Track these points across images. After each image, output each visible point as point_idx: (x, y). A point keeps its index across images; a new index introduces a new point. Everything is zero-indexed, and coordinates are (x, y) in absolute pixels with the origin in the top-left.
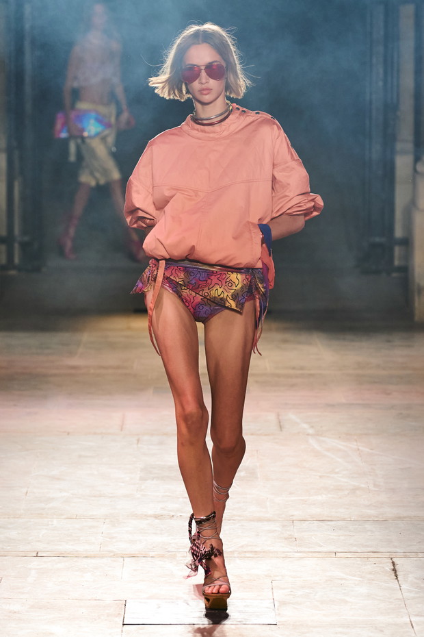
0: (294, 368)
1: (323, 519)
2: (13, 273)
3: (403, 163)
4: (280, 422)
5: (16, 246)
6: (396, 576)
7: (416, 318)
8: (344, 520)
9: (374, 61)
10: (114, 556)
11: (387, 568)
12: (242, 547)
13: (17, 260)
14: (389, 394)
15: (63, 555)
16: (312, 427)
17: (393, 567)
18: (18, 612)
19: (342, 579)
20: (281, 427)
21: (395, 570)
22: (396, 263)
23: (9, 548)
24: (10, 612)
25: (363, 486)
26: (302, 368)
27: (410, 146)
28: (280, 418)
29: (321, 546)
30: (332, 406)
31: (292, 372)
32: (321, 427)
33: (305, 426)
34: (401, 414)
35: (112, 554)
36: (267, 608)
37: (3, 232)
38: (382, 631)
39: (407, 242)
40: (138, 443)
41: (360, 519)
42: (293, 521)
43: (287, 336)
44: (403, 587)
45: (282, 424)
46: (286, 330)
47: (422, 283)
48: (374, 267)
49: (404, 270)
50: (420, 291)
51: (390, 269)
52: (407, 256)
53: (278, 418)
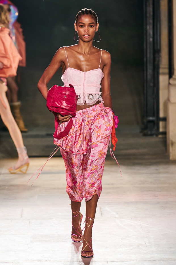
0: (109, 184)
1: (123, 260)
3: (163, 79)
4: (101, 212)
7: (171, 158)
8: (133, 261)
9: (148, 27)
14: (157, 196)
16: (118, 214)
20: (102, 214)
22: (161, 130)
25: (143, 243)
26: (113, 184)
27: (167, 71)
30: (128, 203)
31: (107, 186)
32: (122, 214)
33: (114, 213)
34: (162, 206)
39: (165, 119)
40: (29, 224)
41: (141, 260)
42: (108, 262)
45: (102, 212)
47: (174, 140)
48: (149, 133)
49: (165, 133)
50: (172, 144)
51: (158, 133)
52: (165, 127)
53: (100, 210)
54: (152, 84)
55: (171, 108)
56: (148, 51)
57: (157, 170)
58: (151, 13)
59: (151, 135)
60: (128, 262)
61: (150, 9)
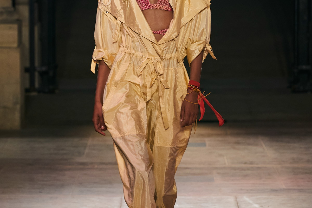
0: (245, 163)
2: (34, 94)
4: (237, 203)
5: (37, 74)
13: (37, 85)
16: (262, 206)
20: (238, 206)
26: (252, 163)
28: (238, 200)
30: (276, 191)
31: (244, 166)
32: (268, 206)
33: (257, 206)
37: (28, 65)
43: (240, 139)
45: (239, 204)
46: (238, 135)
48: (302, 88)
53: (236, 200)
54: (305, 18)
59: (305, 92)
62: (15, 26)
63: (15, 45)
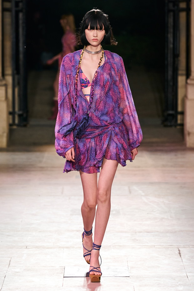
0: (135, 167)
1: (149, 231)
2: (15, 127)
3: (181, 80)
4: (130, 190)
5: (16, 116)
6: (180, 256)
7: (188, 146)
8: (157, 232)
9: (169, 36)
10: (60, 248)
11: (177, 253)
12: (114, 243)
13: (17, 121)
14: (176, 178)
15: (37, 247)
16: (144, 192)
17: (179, 252)
18: (19, 272)
19: (157, 257)
20: (130, 192)
21: (180, 253)
22: (179, 122)
23: (14, 245)
24: (15, 272)
25: (166, 217)
26: (139, 167)
27: (184, 72)
29: (148, 243)
30: (152, 183)
31: (134, 169)
32: (148, 192)
33: (140, 192)
34: (181, 186)
35: (59, 247)
36: (125, 270)
37: (11, 110)
38: (174, 279)
39: (183, 113)
40: (69, 200)
41: (165, 231)
42: (136, 232)
44: (183, 260)
47: (190, 131)
48: (169, 124)
49: (182, 125)
50: (189, 134)
51: (176, 125)
52: (183, 119)
53: (129, 188)
54: (171, 84)
55: (189, 104)
56: (169, 55)
57: (176, 155)
58: (172, 24)
59: (171, 126)
60: (153, 233)
61: (171, 20)
62: (3, 88)
63: (4, 99)
